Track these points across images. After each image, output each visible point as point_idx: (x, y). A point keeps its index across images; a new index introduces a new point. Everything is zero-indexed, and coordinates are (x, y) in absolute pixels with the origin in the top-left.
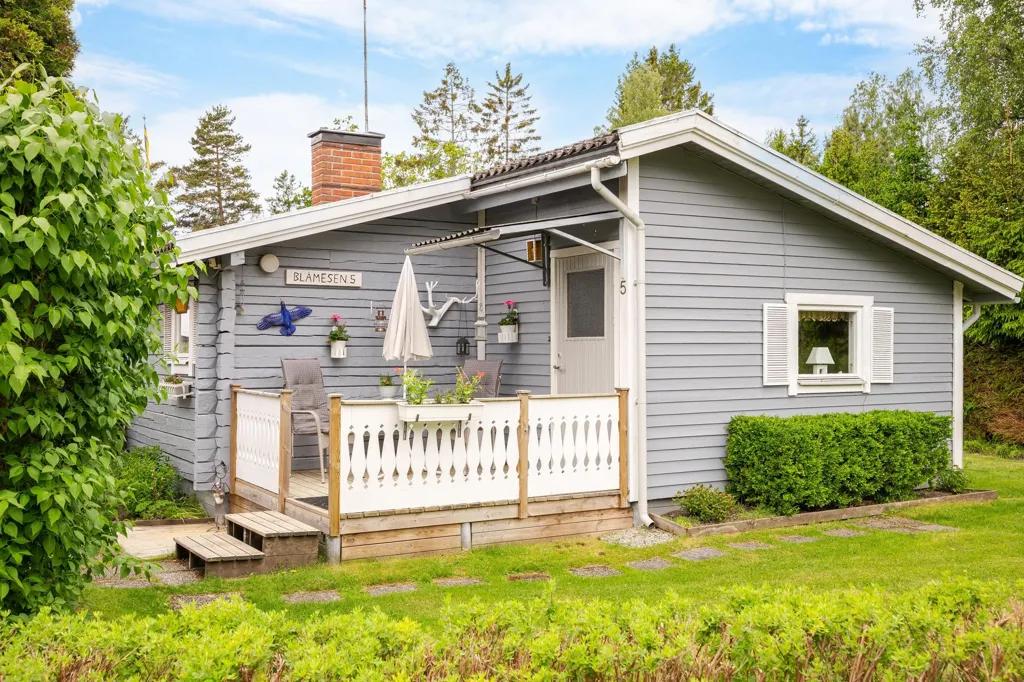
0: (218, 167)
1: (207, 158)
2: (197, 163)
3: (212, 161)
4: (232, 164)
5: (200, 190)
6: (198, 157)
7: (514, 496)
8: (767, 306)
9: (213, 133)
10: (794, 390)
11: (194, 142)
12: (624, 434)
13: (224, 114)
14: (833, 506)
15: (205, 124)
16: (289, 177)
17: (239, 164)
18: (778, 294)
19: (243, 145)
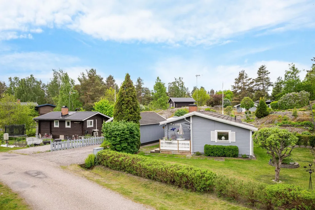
0: (263, 78)
1: (261, 76)
2: (258, 77)
3: (262, 77)
4: (266, 77)
5: (259, 83)
6: (259, 76)
7: (177, 150)
8: (211, 132)
9: (262, 71)
10: (216, 142)
11: (258, 73)
12: (190, 145)
13: (264, 67)
14: (215, 156)
15: (260, 69)
16: (280, 77)
17: (268, 76)
18: (214, 130)
19: (268, 72)
